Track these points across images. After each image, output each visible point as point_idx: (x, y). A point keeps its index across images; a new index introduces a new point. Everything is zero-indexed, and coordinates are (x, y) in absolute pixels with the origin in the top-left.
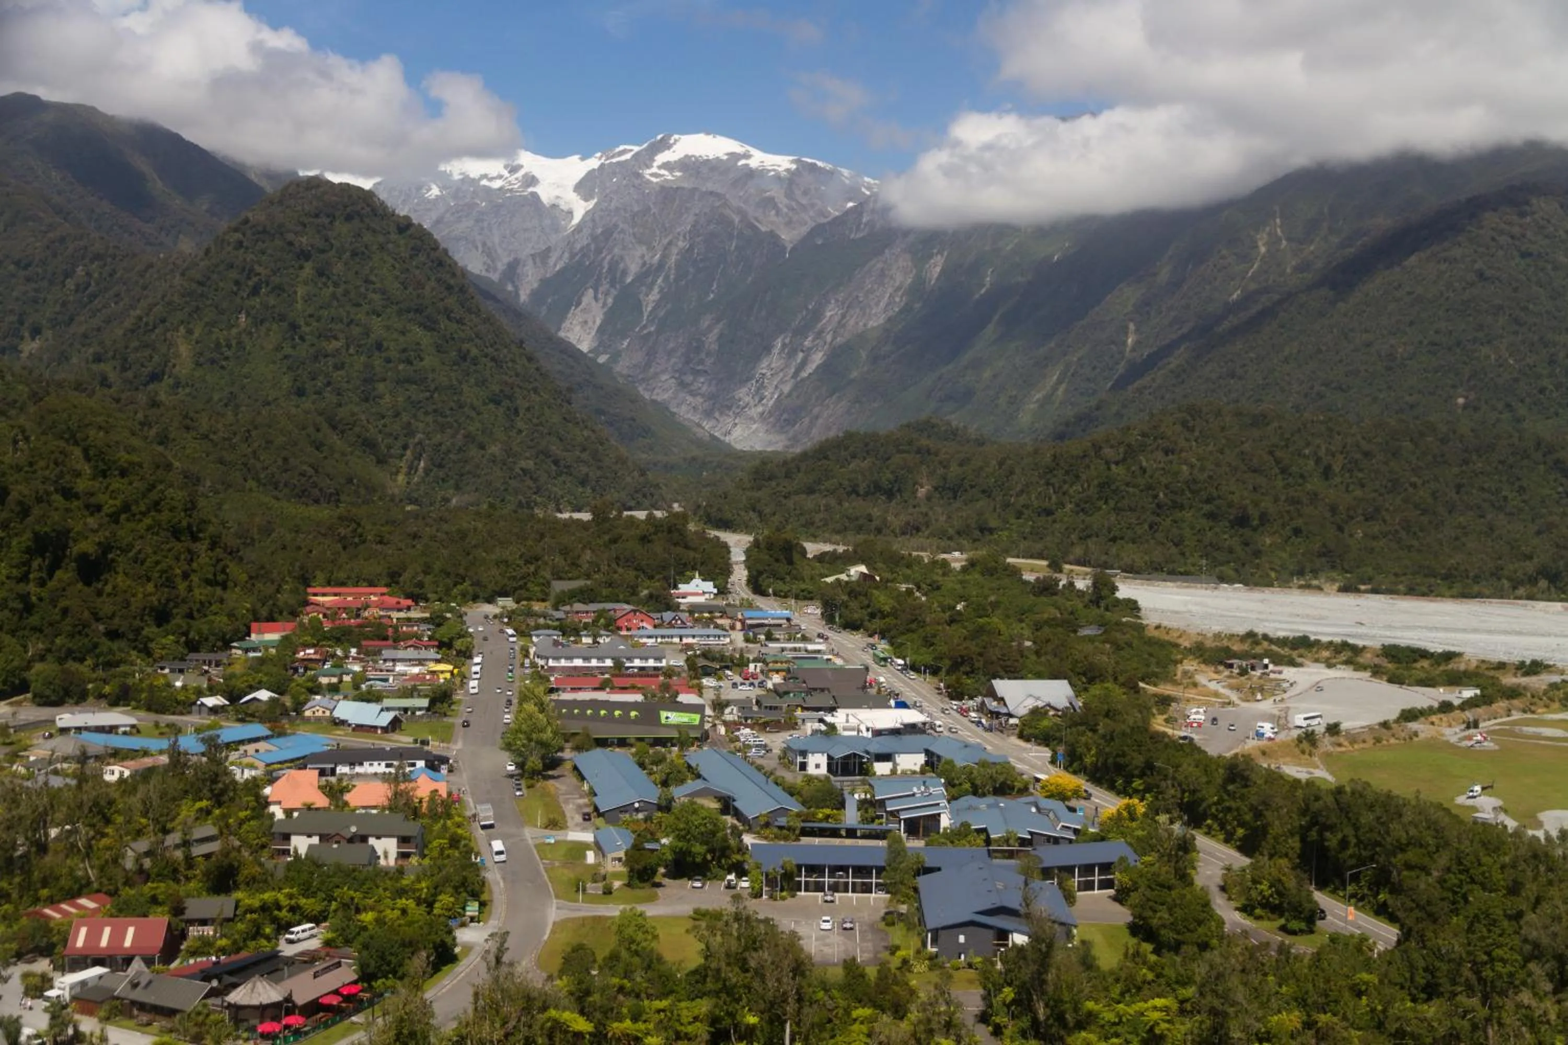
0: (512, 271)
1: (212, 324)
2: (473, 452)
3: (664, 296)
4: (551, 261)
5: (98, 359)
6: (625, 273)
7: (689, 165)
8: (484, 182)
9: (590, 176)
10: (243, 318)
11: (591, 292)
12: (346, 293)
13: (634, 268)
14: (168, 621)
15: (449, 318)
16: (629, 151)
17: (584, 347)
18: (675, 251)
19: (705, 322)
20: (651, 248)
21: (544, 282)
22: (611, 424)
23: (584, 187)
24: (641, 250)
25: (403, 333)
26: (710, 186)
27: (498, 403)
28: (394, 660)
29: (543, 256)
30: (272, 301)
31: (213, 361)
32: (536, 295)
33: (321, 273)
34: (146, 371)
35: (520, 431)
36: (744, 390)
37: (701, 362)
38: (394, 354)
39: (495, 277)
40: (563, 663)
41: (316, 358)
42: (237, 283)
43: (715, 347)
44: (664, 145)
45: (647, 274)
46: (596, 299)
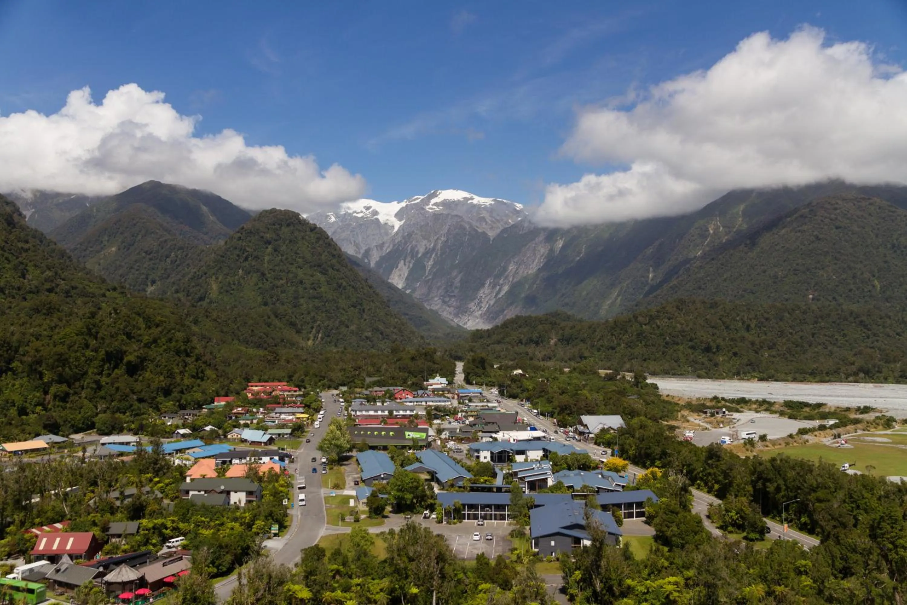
0: (367, 253)
1: (227, 274)
2: (343, 329)
3: (435, 264)
4: (384, 249)
5: (177, 292)
6: (417, 252)
7: (446, 204)
8: (355, 214)
9: (402, 210)
10: (241, 271)
11: (402, 262)
12: (287, 259)
13: (422, 250)
14: (170, 395)
15: (333, 269)
16: (419, 199)
17: (400, 286)
18: (440, 242)
19: (454, 274)
20: (430, 241)
21: (382, 258)
22: (411, 319)
23: (399, 215)
24: (425, 242)
25: (312, 276)
26: (455, 213)
27: (354, 306)
28: (280, 413)
29: (381, 246)
30: (253, 263)
31: (227, 291)
32: (379, 264)
33: (275, 250)
34: (197, 296)
35: (365, 320)
36: (473, 304)
37: (453, 292)
38: (308, 286)
39: (360, 256)
40: (364, 413)
41: (273, 289)
42: (238, 256)
43: (459, 284)
44: (435, 195)
45: (428, 253)
46: (405, 264)
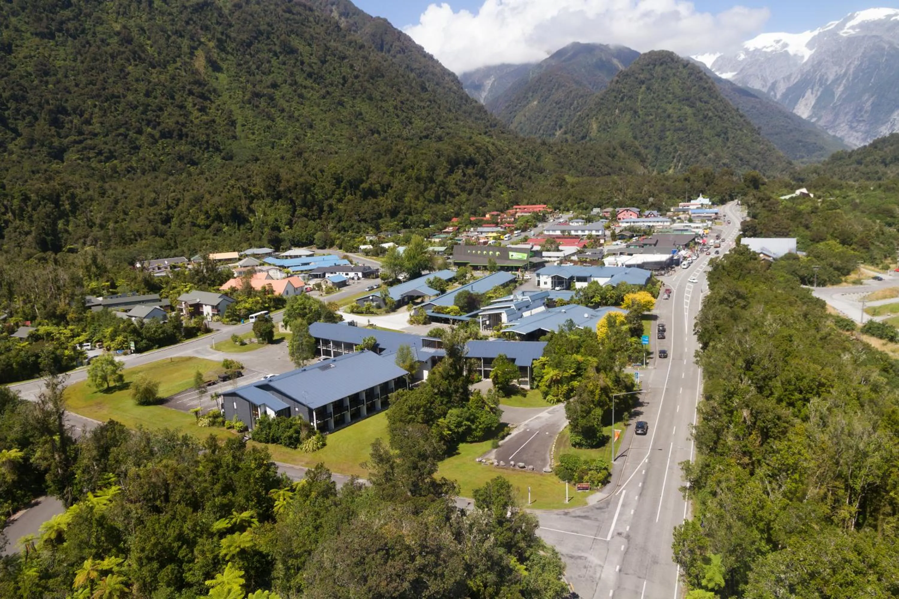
0: (773, 87)
1: (606, 115)
3: (846, 88)
4: (792, 79)
5: (566, 133)
6: (827, 80)
7: (864, 26)
8: (765, 50)
9: (814, 38)
10: (617, 111)
11: (810, 91)
12: (658, 95)
13: (831, 77)
15: (701, 101)
16: (832, 24)
17: (805, 116)
18: (852, 66)
19: (865, 98)
20: (841, 66)
21: (788, 89)
22: (804, 146)
23: (810, 45)
24: (836, 68)
25: (680, 110)
26: (874, 33)
29: (789, 78)
30: (628, 102)
31: (604, 129)
32: (785, 95)
33: (648, 89)
34: (580, 136)
36: (884, 127)
37: (862, 116)
38: (675, 119)
40: (551, 233)
41: (642, 124)
42: (615, 97)
43: (869, 109)
44: (852, 17)
45: (838, 80)
46: (812, 93)
